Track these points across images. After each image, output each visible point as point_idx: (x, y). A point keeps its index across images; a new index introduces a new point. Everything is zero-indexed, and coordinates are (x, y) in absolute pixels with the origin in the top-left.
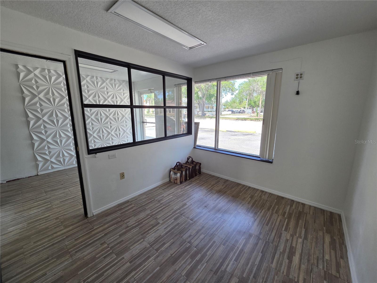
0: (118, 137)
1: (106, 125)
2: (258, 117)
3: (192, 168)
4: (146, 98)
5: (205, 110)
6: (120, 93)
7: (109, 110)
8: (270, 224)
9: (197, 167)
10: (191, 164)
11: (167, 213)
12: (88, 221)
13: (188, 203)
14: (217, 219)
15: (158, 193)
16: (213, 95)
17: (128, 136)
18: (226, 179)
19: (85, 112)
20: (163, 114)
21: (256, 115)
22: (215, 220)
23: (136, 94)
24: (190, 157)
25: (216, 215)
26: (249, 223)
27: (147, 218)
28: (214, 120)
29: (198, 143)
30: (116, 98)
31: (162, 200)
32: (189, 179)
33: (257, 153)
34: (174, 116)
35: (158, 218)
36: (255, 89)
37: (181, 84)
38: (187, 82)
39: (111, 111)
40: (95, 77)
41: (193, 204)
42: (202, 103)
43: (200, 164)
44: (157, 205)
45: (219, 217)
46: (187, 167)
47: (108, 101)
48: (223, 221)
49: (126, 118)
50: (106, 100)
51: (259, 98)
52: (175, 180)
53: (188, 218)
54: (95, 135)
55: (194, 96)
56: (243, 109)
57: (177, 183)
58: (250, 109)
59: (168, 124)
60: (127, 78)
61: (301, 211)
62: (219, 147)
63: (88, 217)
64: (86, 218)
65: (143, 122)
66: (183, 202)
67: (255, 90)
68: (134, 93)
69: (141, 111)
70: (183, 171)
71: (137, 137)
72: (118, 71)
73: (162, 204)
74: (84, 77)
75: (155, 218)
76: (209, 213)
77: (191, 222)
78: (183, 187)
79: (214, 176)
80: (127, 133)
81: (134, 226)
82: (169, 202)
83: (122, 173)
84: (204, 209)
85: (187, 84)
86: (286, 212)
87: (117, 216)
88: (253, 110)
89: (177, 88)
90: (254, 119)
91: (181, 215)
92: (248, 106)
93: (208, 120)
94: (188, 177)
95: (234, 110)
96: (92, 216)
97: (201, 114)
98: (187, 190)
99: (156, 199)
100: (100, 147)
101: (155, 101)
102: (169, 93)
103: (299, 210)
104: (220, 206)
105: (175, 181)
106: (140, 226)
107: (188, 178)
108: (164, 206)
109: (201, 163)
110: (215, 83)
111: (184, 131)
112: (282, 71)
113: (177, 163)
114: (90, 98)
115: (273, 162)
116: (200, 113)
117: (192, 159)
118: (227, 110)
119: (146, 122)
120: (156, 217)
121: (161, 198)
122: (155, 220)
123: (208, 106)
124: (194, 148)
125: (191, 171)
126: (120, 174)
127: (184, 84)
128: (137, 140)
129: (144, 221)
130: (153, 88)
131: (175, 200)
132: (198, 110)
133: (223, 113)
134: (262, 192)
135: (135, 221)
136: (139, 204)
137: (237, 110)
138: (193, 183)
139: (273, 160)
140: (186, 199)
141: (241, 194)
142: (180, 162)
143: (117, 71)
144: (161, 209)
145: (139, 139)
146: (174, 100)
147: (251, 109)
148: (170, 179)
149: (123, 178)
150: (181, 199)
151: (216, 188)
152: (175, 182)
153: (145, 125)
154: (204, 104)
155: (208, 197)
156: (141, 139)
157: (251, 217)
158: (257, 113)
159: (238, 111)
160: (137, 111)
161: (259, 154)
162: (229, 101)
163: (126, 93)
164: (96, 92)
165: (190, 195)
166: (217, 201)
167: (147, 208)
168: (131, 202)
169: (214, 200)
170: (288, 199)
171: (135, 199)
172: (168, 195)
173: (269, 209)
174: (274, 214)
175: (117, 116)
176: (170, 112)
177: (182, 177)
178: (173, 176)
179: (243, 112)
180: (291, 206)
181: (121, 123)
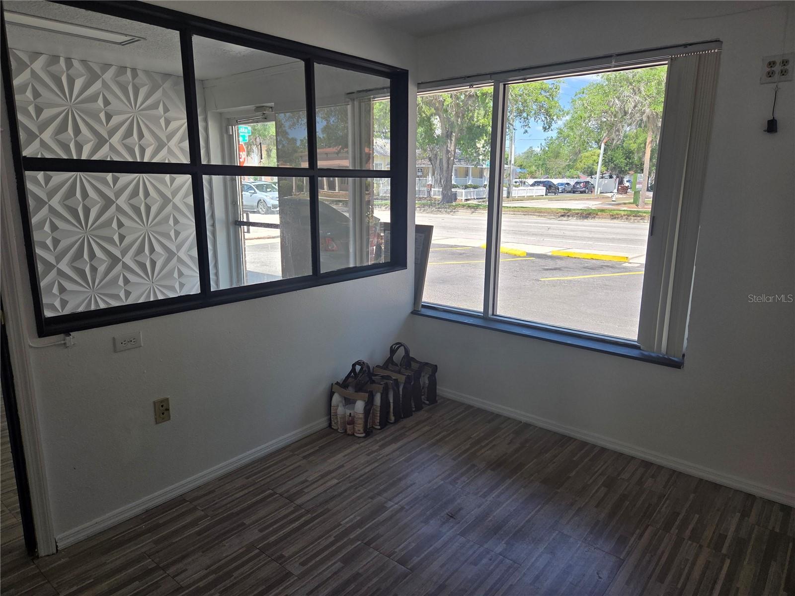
0: (147, 274)
1: (105, 232)
2: (637, 205)
3: (405, 383)
4: (247, 138)
5: (453, 182)
6: (155, 121)
7: (115, 181)
8: (669, 578)
9: (425, 380)
10: (403, 370)
11: (319, 538)
12: (38, 571)
13: (392, 504)
14: (491, 560)
15: (287, 470)
16: (481, 130)
17: (184, 270)
18: (524, 419)
19: (30, 186)
20: (306, 196)
21: (632, 201)
22: (484, 561)
23: (210, 123)
24: (400, 344)
25: (486, 546)
26: (598, 574)
27: (247, 557)
28: (482, 217)
29: (428, 297)
30: (141, 136)
31: (300, 493)
32: (396, 421)
33: (630, 331)
34: (345, 203)
35: (287, 555)
36: (630, 107)
37: (370, 90)
38: (389, 85)
39: (120, 183)
40: (62, 61)
41: (407, 508)
42: (444, 156)
43: (435, 368)
44: (284, 512)
45: (498, 552)
46: (388, 378)
47: (111, 146)
48: (510, 567)
49: (175, 207)
50: (101, 142)
51: (641, 140)
52: (349, 424)
53: (389, 556)
54: (64, 266)
55: (416, 133)
56: (585, 178)
57: (353, 435)
58: (611, 177)
59: (322, 231)
60: (177, 66)
61: (777, 530)
62: (500, 312)
63: (38, 557)
64: (33, 560)
65: (239, 223)
66: (375, 501)
67: (630, 111)
68: (206, 120)
69: (228, 183)
70: (376, 393)
71: (217, 274)
72: (145, 39)
73: (300, 507)
74: (25, 58)
75: (276, 555)
76: (462, 539)
77: (401, 569)
78: (376, 447)
79: (480, 411)
80: (180, 260)
81: (201, 584)
82: (327, 502)
83: (162, 401)
84: (444, 523)
85: (389, 90)
86: (727, 536)
87: (143, 550)
88: (621, 182)
89: (356, 103)
90: (623, 213)
91: (368, 544)
92: (604, 169)
93: (463, 216)
94: (392, 414)
95: (555, 181)
96: (55, 551)
97: (439, 197)
98: (390, 459)
99: (280, 491)
100: (81, 309)
101: (280, 147)
102: (328, 122)
103: (770, 528)
104: (499, 513)
105: (348, 426)
106: (221, 587)
107: (392, 418)
108: (309, 516)
109: (436, 366)
110: (489, 89)
111: (381, 256)
112: (720, 48)
113: (354, 365)
114: (47, 136)
115: (683, 363)
116: (437, 193)
117: (407, 351)
118: (531, 181)
119: (249, 224)
120: (278, 554)
121: (298, 488)
122: (275, 565)
123: (463, 165)
124: (412, 313)
125: (401, 392)
126: (154, 403)
127: (382, 91)
128: (217, 284)
129: (239, 569)
130: (272, 104)
131: (346, 494)
132: (430, 180)
133: (516, 192)
134: (647, 464)
135: (206, 569)
136: (220, 508)
137: (565, 181)
138: (407, 434)
139: (684, 355)
140: (385, 490)
141: (574, 473)
142: (365, 361)
143: (142, 41)
144: (297, 524)
145: (221, 282)
146: (346, 146)
147: (615, 177)
148: (330, 419)
149: (164, 420)
150: (368, 488)
151: (489, 452)
152: (346, 431)
153: (244, 232)
154: (452, 158)
155: (459, 481)
156: (232, 284)
157: (607, 552)
158: (637, 193)
159: (568, 184)
160: (214, 184)
161: (636, 338)
162: (537, 150)
163: (176, 119)
164: (67, 114)
165: (398, 477)
166: (490, 498)
167: (247, 522)
168: (191, 501)
169: (481, 494)
170: (736, 491)
171: (206, 491)
172: (322, 476)
173: (667, 527)
174: (686, 541)
175: (145, 199)
176: (332, 187)
177: (371, 415)
178: (341, 411)
179: (588, 188)
180: (745, 514)
181: (159, 223)
